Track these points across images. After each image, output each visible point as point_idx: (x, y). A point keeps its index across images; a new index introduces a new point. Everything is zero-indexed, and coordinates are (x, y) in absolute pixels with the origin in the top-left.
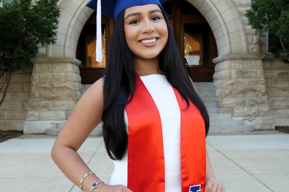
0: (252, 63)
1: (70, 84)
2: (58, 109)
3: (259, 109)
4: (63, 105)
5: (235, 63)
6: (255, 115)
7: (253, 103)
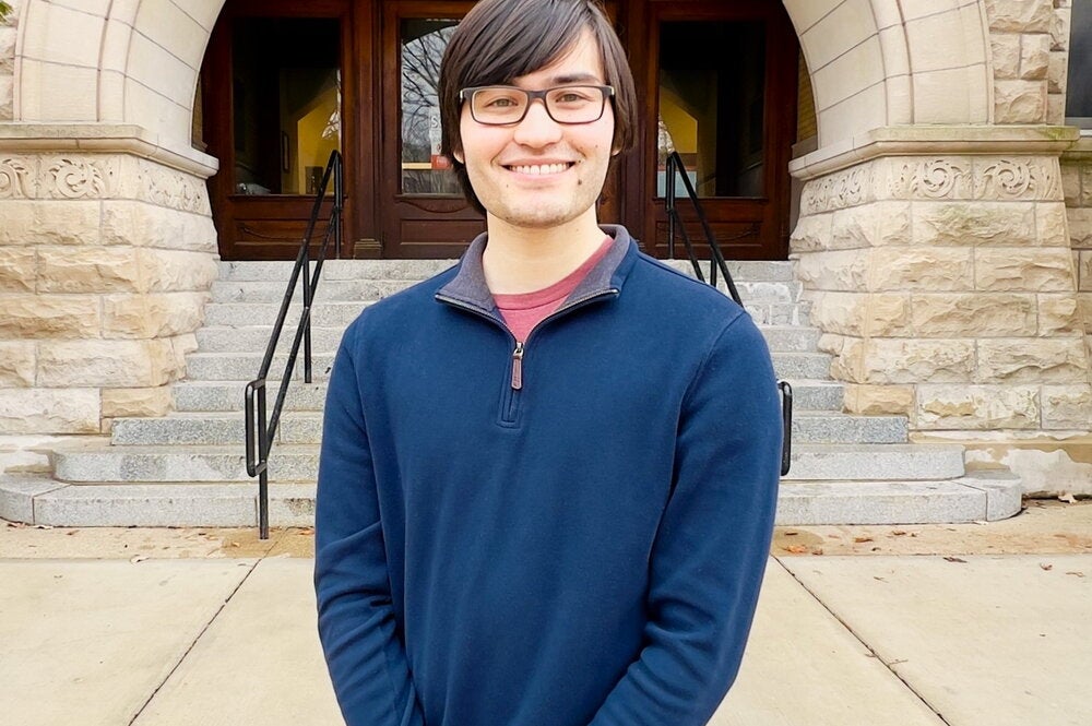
0: (1016, 172)
1: (123, 256)
2: (62, 382)
3: (1039, 394)
4: (90, 361)
5: (931, 168)
6: (1021, 424)
7: (1013, 368)
